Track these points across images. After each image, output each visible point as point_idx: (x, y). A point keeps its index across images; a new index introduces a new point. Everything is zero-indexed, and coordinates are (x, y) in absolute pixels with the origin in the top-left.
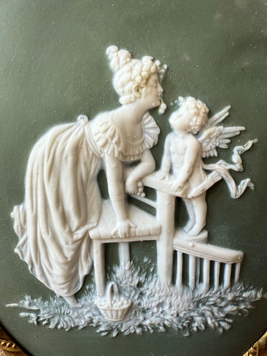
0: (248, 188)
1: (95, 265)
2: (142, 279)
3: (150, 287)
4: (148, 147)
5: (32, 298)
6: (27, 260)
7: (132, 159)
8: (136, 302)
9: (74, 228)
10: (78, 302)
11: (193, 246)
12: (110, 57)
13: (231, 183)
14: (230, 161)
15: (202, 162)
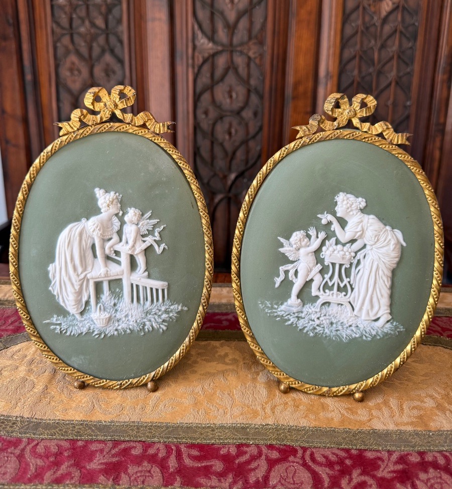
0: (164, 248)
1: (91, 294)
2: (116, 301)
3: (120, 306)
4: (115, 231)
5: (58, 316)
6: (55, 293)
7: (107, 237)
8: (114, 315)
9: (79, 273)
10: (82, 317)
11: (140, 279)
12: (96, 192)
13: (156, 246)
14: (154, 236)
15: (141, 237)
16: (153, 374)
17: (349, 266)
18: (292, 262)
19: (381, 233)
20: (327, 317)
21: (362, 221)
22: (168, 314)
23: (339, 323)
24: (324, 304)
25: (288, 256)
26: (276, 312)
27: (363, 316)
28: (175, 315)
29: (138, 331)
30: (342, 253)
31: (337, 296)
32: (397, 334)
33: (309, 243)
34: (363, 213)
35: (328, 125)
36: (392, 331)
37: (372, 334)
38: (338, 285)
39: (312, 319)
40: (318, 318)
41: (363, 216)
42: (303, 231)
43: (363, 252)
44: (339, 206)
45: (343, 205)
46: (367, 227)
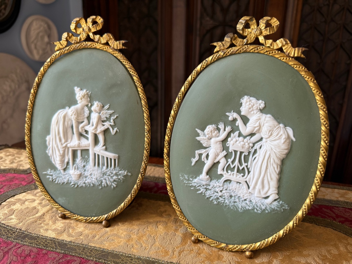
0: (117, 131)
2: (85, 164)
3: (87, 167)
4: (86, 117)
5: (51, 170)
6: (50, 155)
7: (81, 120)
8: (83, 173)
9: (63, 143)
10: (65, 172)
11: (100, 151)
12: (75, 90)
13: (111, 129)
14: (110, 122)
15: (101, 122)
16: (106, 216)
17: (247, 154)
18: (205, 148)
20: (228, 191)
21: (260, 119)
22: (118, 176)
23: (237, 197)
24: (226, 181)
25: (202, 143)
26: (191, 183)
27: (256, 194)
28: (122, 177)
29: (98, 185)
30: (242, 143)
31: (236, 176)
32: (283, 211)
33: (218, 134)
34: (262, 113)
35: (239, 41)
36: (278, 208)
37: (262, 209)
38: (238, 167)
39: (217, 191)
40: (221, 191)
41: (261, 115)
42: (215, 125)
43: (260, 144)
44: (243, 107)
45: (246, 106)
46: (264, 124)
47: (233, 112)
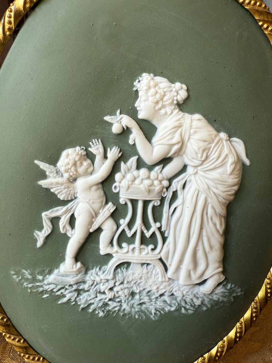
17: (159, 203)
18: (65, 203)
19: (213, 145)
20: (126, 285)
21: (180, 126)
23: (144, 293)
24: (119, 266)
25: (56, 193)
26: (42, 286)
27: (182, 279)
30: (147, 182)
31: (140, 252)
32: (233, 300)
33: (91, 169)
34: (183, 112)
36: (224, 297)
37: (195, 305)
38: (142, 234)
39: (102, 291)
40: (111, 289)
41: (182, 117)
42: (80, 147)
43: (183, 179)
44: (142, 99)
45: (148, 97)
46: (190, 136)
47: (121, 113)
